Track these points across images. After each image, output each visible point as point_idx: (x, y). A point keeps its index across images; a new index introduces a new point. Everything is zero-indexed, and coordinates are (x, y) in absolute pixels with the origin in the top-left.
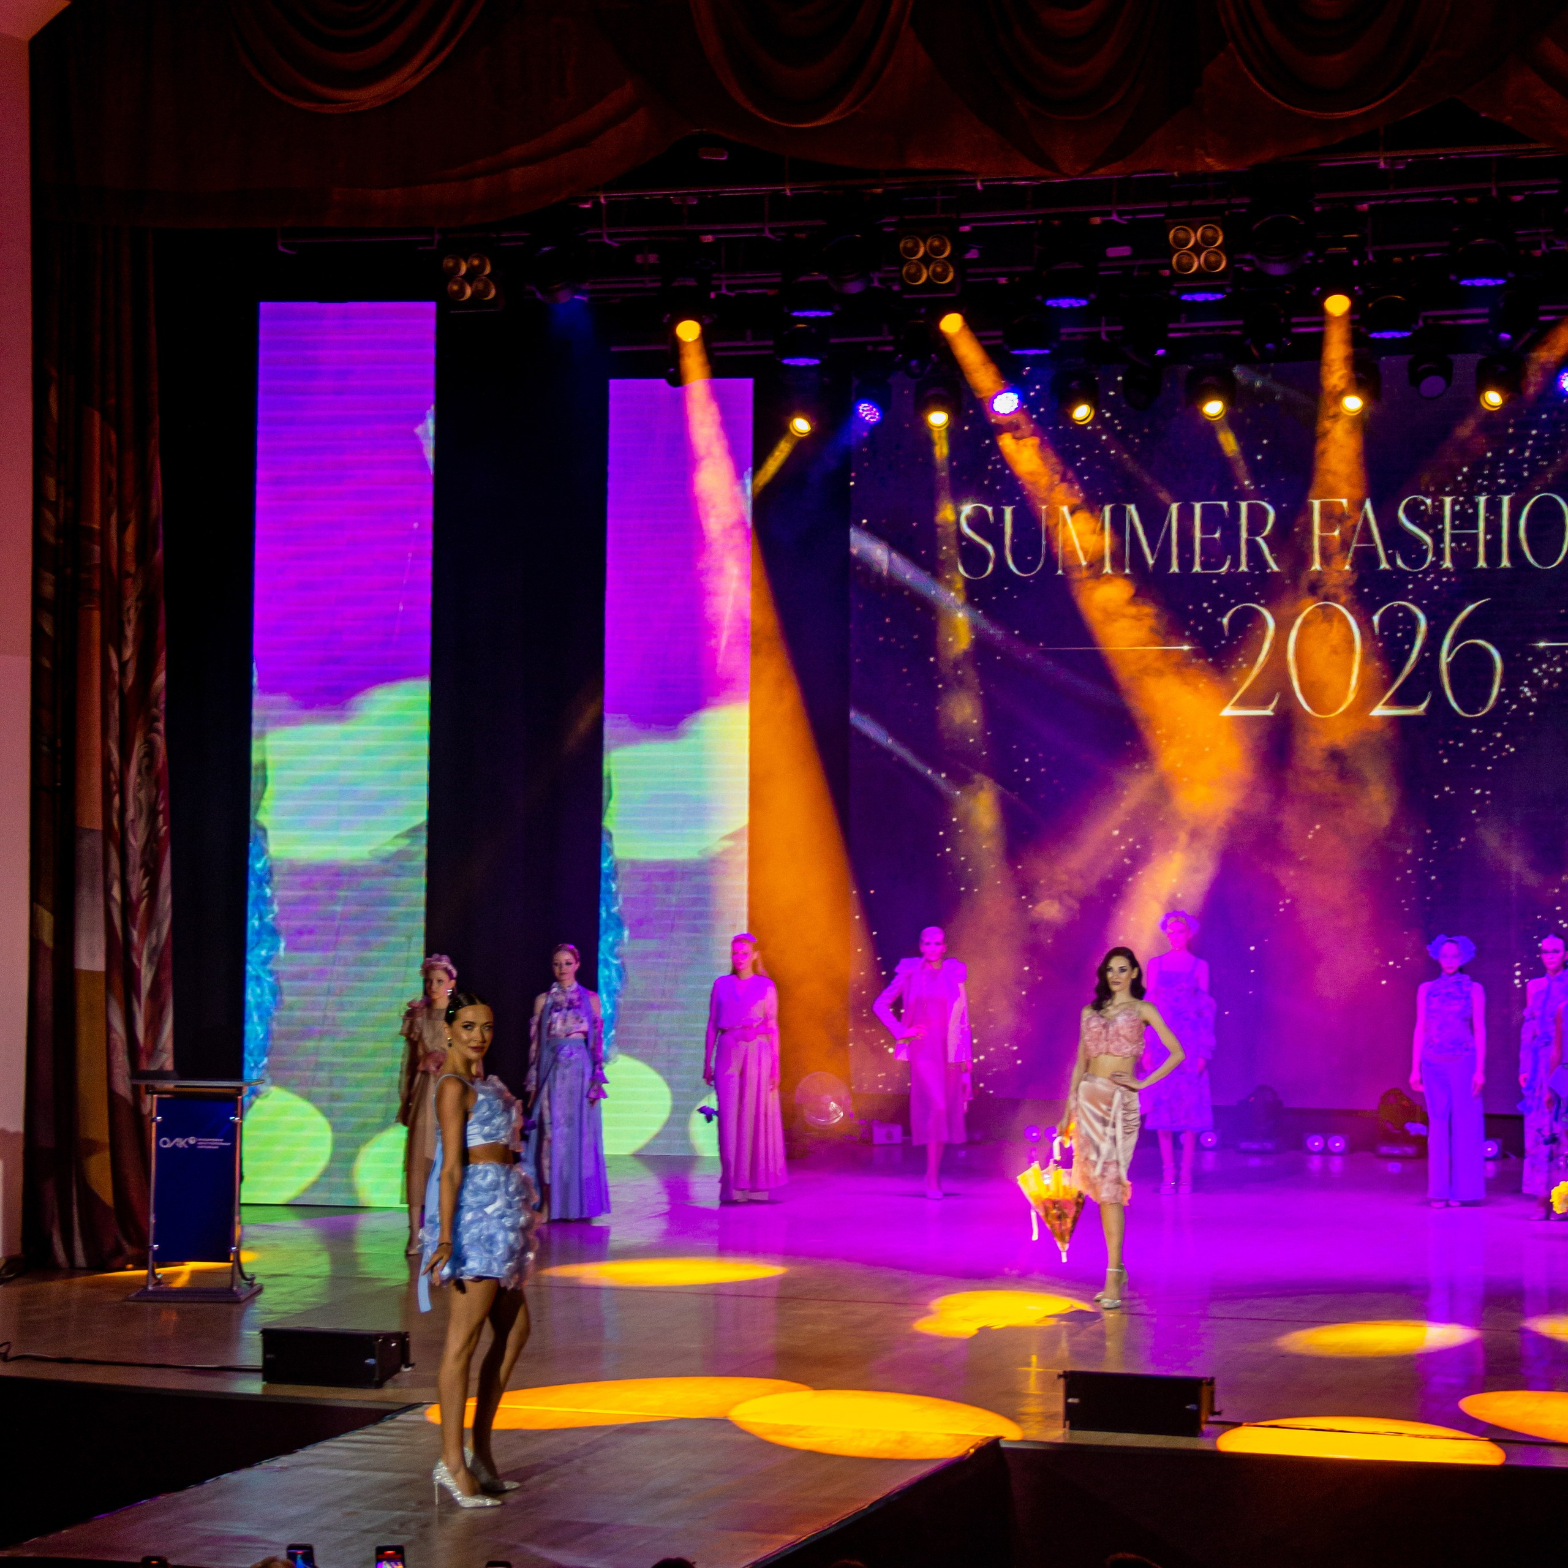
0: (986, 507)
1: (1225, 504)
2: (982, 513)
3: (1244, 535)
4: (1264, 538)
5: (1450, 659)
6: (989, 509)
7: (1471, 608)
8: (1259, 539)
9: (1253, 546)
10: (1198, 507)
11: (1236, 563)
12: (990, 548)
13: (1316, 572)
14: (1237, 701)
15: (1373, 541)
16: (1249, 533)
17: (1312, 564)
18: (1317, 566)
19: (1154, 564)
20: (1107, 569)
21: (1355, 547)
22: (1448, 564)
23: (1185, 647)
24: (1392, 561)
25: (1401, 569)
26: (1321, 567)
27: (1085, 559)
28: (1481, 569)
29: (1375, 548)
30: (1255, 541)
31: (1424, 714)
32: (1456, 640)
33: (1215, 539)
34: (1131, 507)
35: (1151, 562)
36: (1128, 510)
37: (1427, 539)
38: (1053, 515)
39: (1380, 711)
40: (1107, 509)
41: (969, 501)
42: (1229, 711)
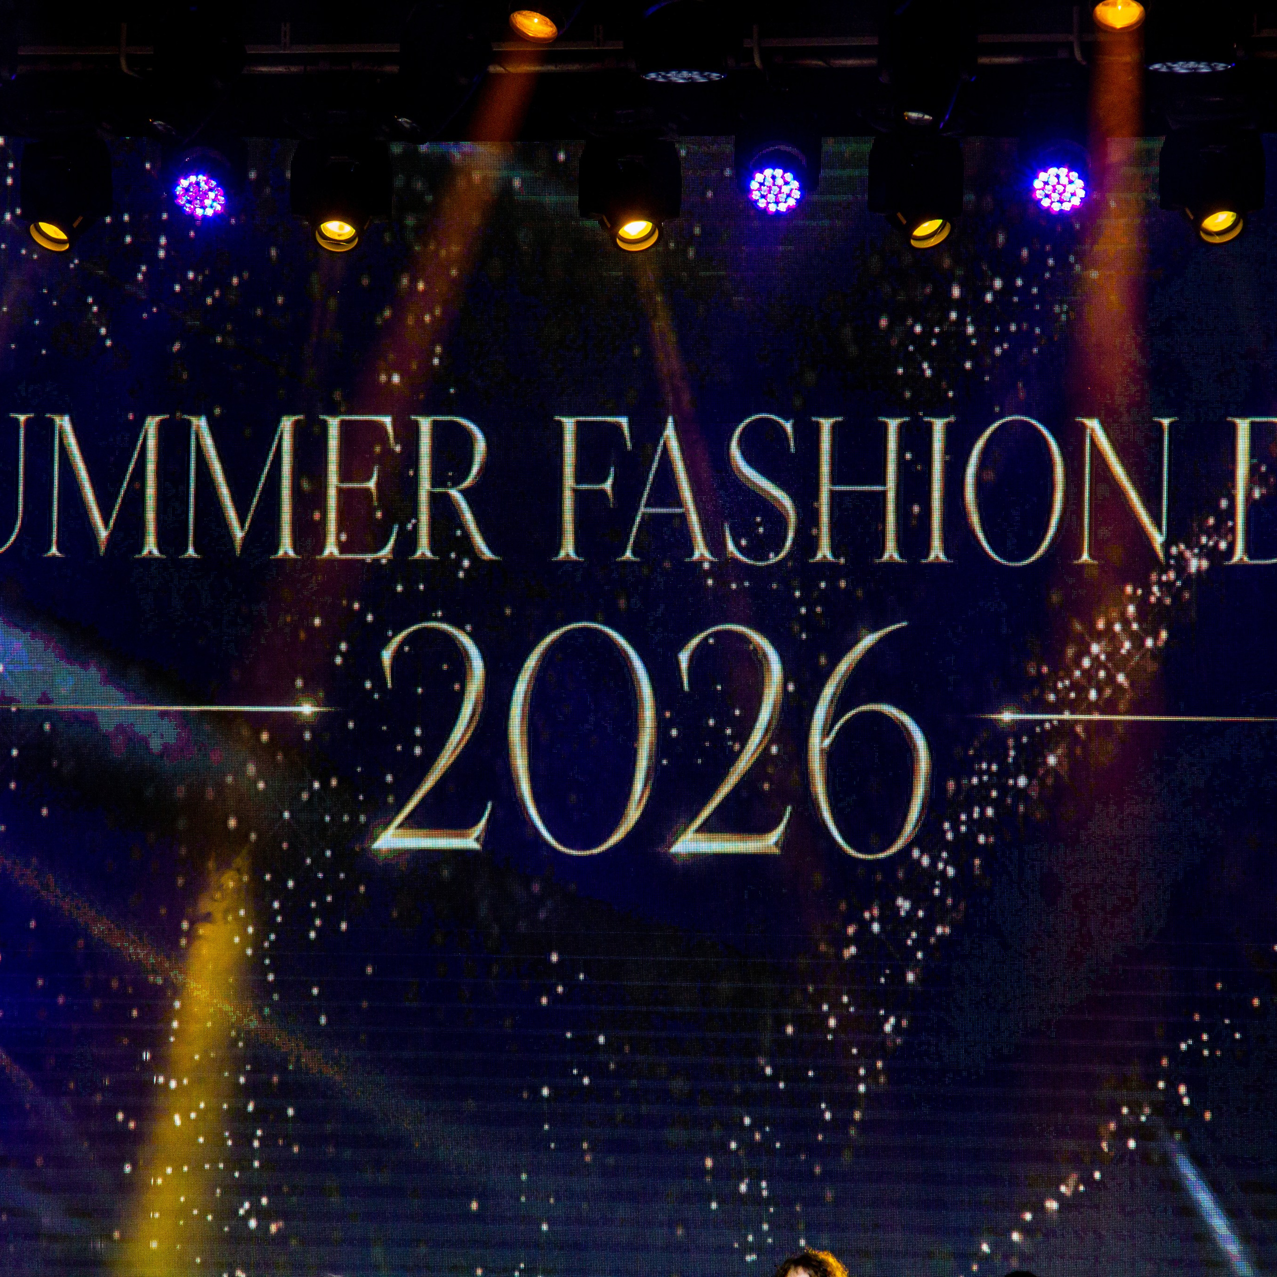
1: (387, 420)
3: (425, 486)
4: (463, 492)
5: (827, 742)
7: (868, 641)
8: (454, 493)
9: (442, 507)
10: (334, 424)
11: (408, 541)
13: (567, 562)
14: (407, 818)
15: (680, 503)
16: (435, 483)
17: (557, 546)
18: (568, 549)
19: (245, 539)
20: (151, 546)
21: (644, 515)
22: (824, 552)
23: (307, 709)
24: (715, 544)
25: (735, 560)
26: (577, 552)
27: (106, 524)
28: (891, 564)
29: (684, 517)
30: (447, 496)
31: (776, 851)
32: (841, 704)
33: (368, 490)
34: (201, 423)
35: (239, 534)
36: (193, 429)
37: (785, 501)
38: (42, 434)
39: (690, 843)
40: (151, 425)
42: (394, 838)
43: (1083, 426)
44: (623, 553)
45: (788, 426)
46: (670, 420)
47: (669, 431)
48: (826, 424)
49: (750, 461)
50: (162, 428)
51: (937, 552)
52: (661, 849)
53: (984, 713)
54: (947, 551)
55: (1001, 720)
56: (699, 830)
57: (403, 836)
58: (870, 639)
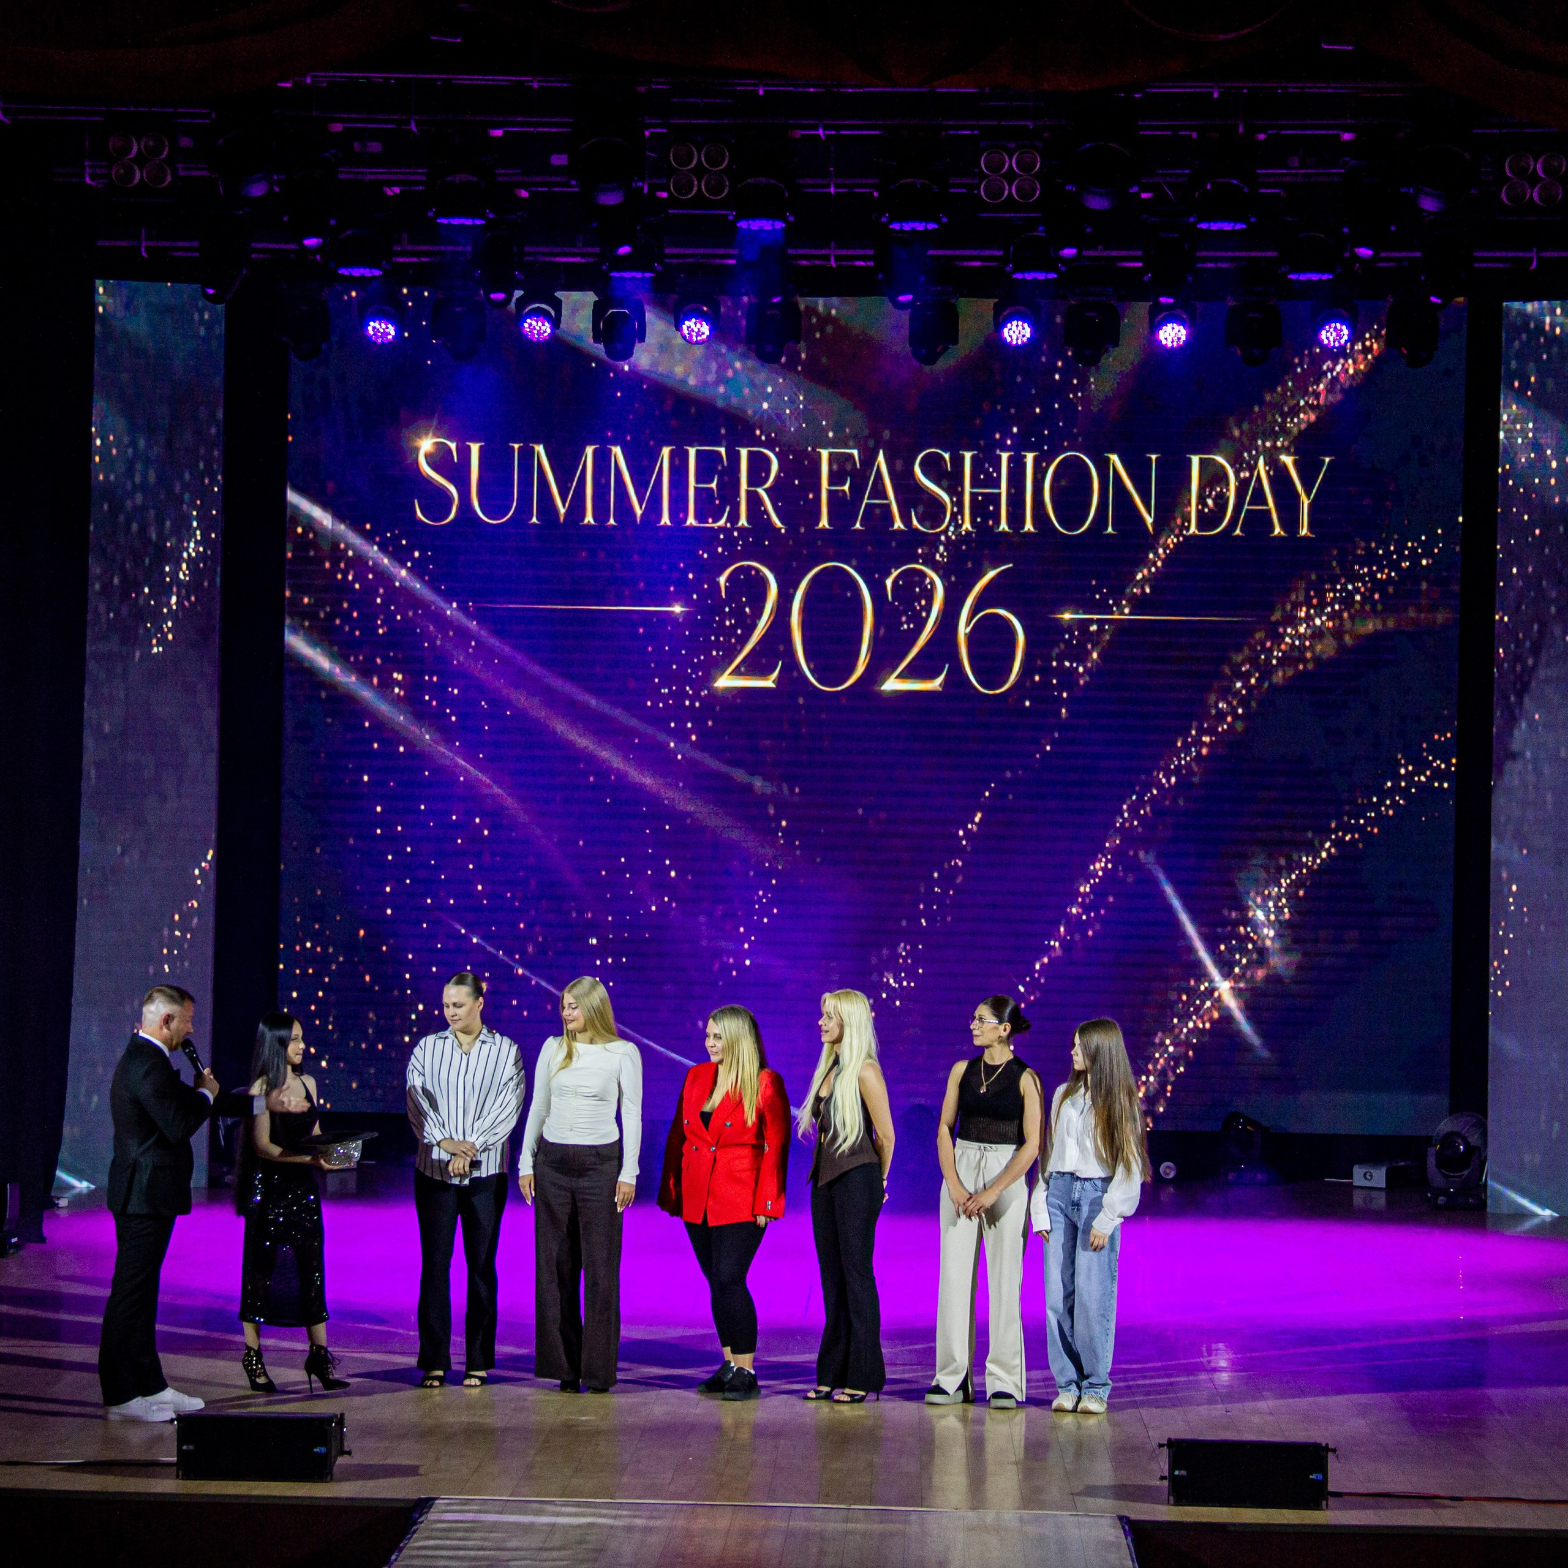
0: (447, 442)
1: (723, 450)
2: (443, 449)
3: (744, 486)
4: (766, 490)
5: (968, 629)
6: (453, 446)
8: (761, 491)
9: (754, 500)
10: (692, 452)
11: (734, 517)
12: (452, 489)
13: (824, 530)
14: (734, 670)
15: (886, 497)
16: (750, 484)
17: (818, 519)
18: (824, 523)
19: (642, 515)
20: (589, 519)
21: (867, 504)
22: (967, 526)
23: (677, 609)
24: (907, 520)
25: (917, 530)
26: (830, 524)
27: (564, 506)
28: (1004, 533)
29: (888, 506)
30: (756, 493)
31: (940, 689)
32: (975, 609)
33: (711, 489)
34: (617, 450)
35: (639, 512)
36: (613, 453)
37: (946, 497)
38: (527, 455)
39: (892, 684)
40: (589, 450)
41: (427, 434)
42: (725, 681)
43: (1108, 459)
44: (855, 524)
45: (947, 456)
46: (881, 452)
47: (881, 458)
48: (968, 456)
49: (925, 473)
50: (595, 452)
51: (1029, 526)
52: (877, 688)
53: (1055, 614)
54: (1035, 525)
55: (1062, 619)
56: (896, 678)
57: (733, 679)
58: (991, 574)
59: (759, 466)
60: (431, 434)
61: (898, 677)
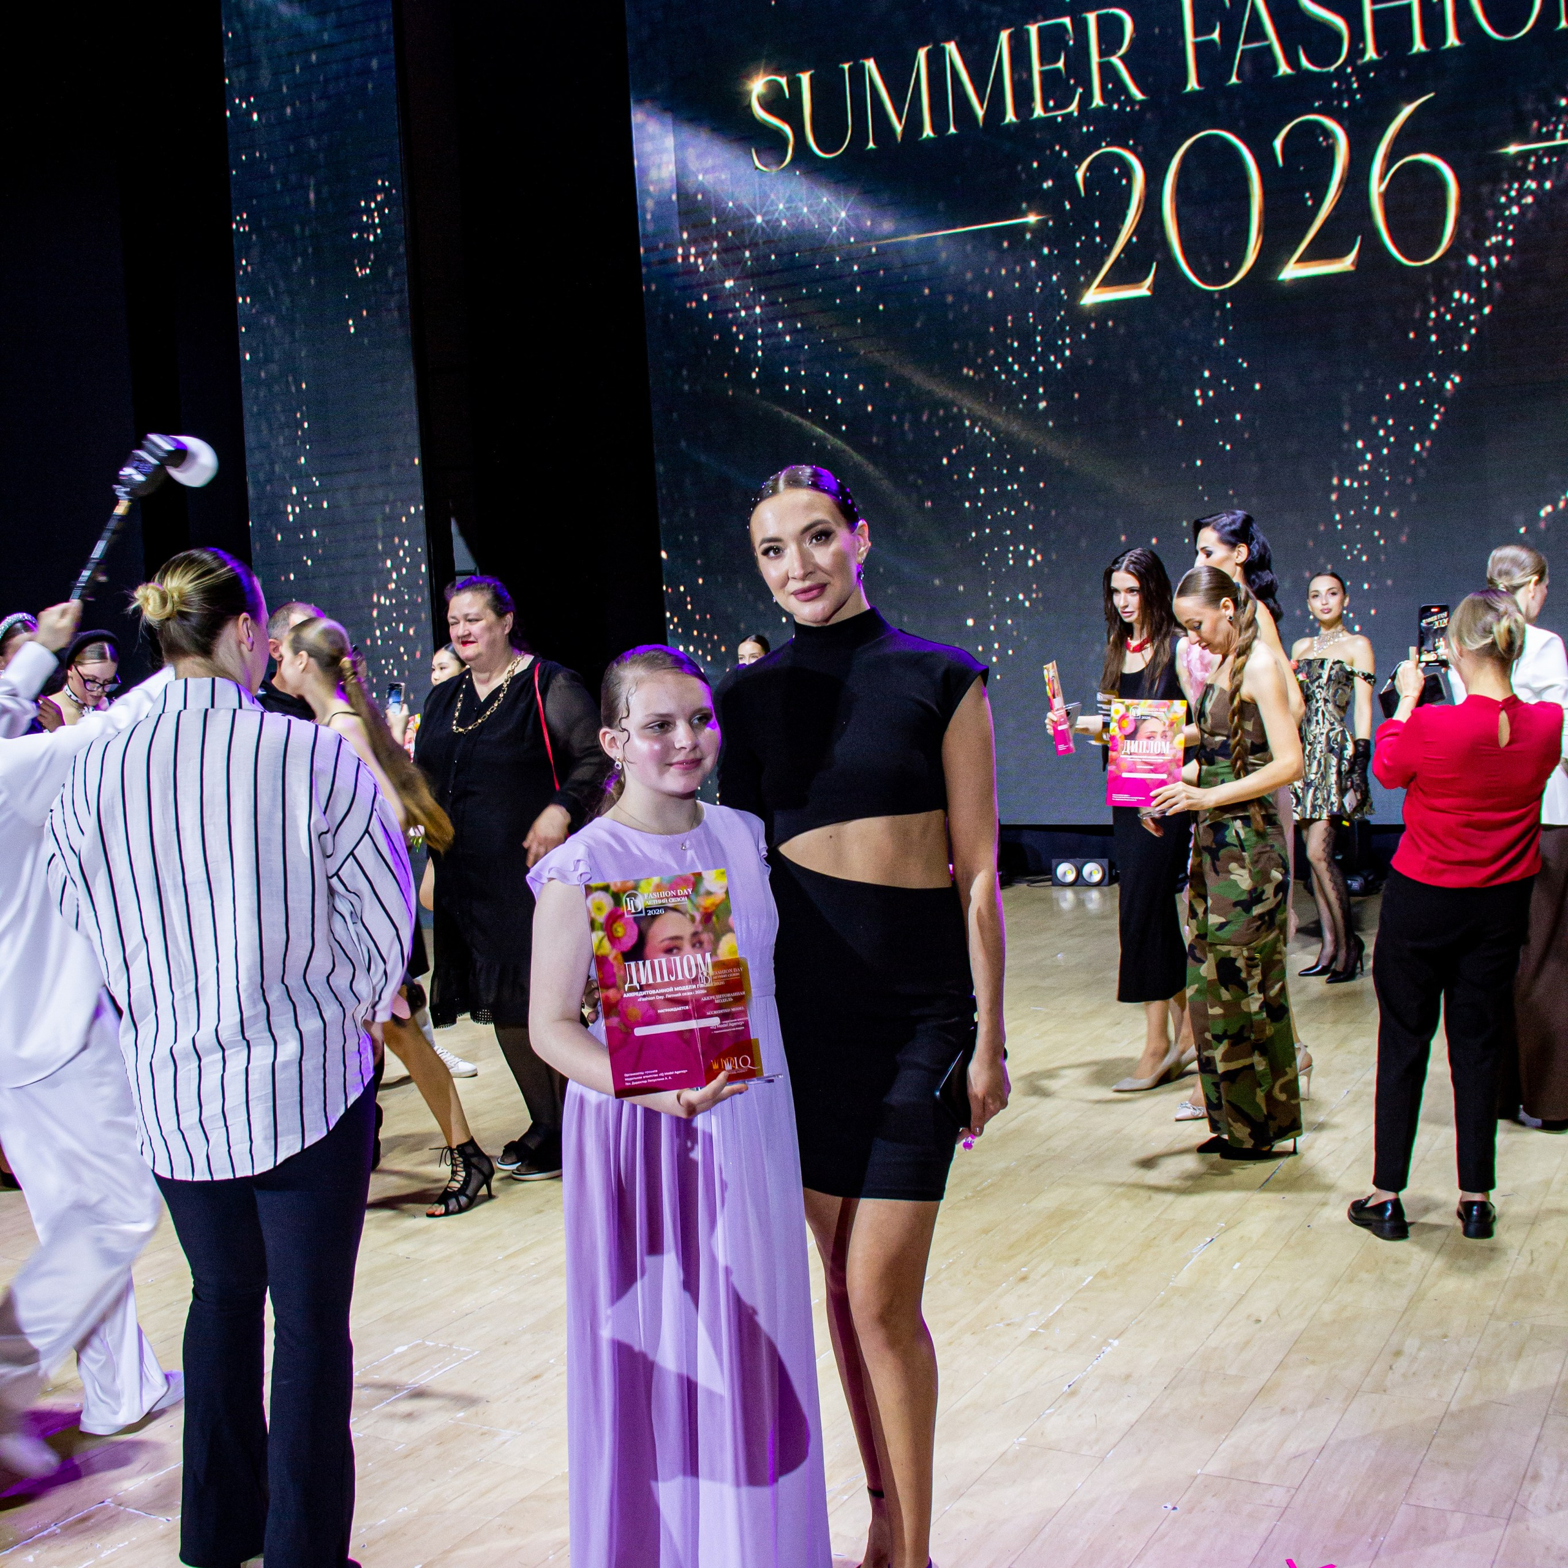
0: (779, 79)
1: (1067, 21)
2: (775, 87)
3: (1095, 57)
4: (1120, 58)
5: (1383, 187)
6: (783, 81)
8: (1115, 60)
9: (1107, 70)
10: (1033, 30)
11: (1087, 97)
12: (787, 129)
13: (1193, 93)
14: (1102, 281)
15: (1266, 38)
16: (1102, 54)
17: (1185, 81)
18: (1193, 84)
19: (984, 116)
21: (1243, 51)
22: (1371, 54)
23: (1032, 219)
24: (1293, 61)
25: (1308, 72)
26: (1199, 84)
27: (900, 121)
28: (1420, 54)
29: (1269, 48)
30: (1110, 62)
31: (1352, 268)
32: (1390, 160)
33: (1058, 69)
34: (951, 47)
35: (980, 113)
36: (947, 50)
37: (1339, 23)
38: (858, 73)
39: (1292, 271)
40: (922, 53)
41: (757, 74)
42: (1093, 296)
44: (1229, 78)
51: (1452, 40)
52: (1272, 279)
53: (1496, 149)
54: (1460, 37)
55: (1506, 154)
56: (1296, 262)
57: (1101, 293)
58: (1407, 111)
59: (1110, 31)
60: (762, 71)
61: (1299, 261)
